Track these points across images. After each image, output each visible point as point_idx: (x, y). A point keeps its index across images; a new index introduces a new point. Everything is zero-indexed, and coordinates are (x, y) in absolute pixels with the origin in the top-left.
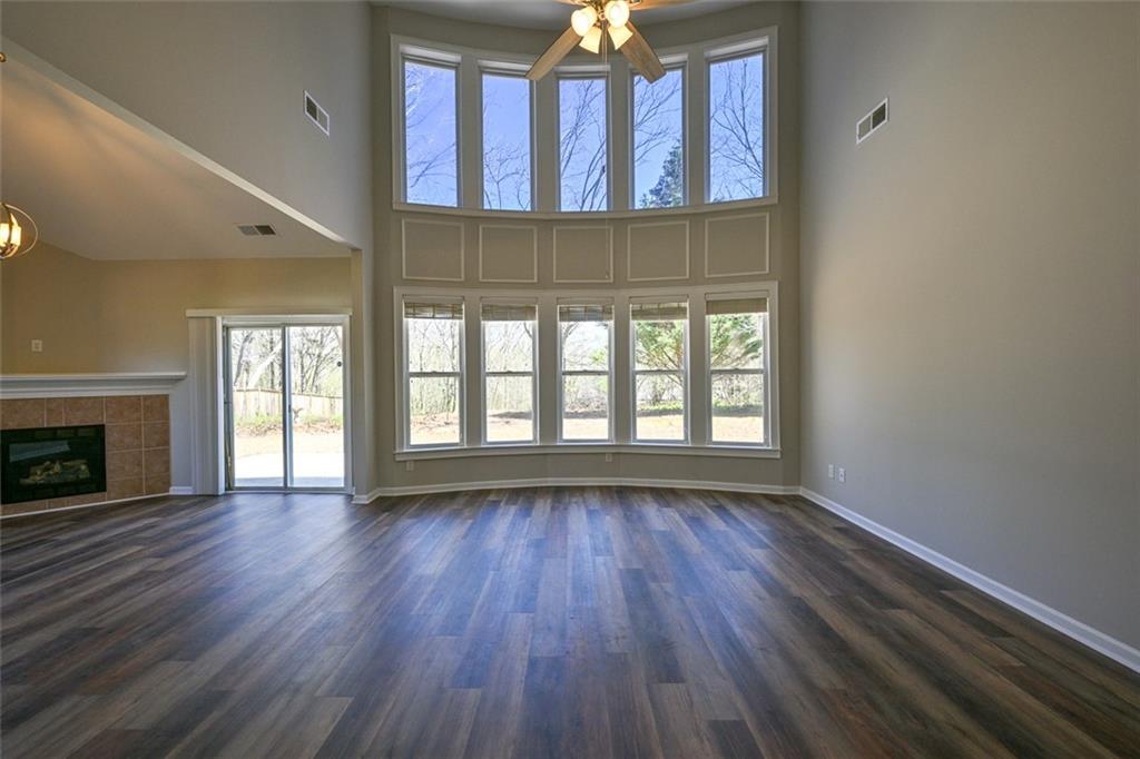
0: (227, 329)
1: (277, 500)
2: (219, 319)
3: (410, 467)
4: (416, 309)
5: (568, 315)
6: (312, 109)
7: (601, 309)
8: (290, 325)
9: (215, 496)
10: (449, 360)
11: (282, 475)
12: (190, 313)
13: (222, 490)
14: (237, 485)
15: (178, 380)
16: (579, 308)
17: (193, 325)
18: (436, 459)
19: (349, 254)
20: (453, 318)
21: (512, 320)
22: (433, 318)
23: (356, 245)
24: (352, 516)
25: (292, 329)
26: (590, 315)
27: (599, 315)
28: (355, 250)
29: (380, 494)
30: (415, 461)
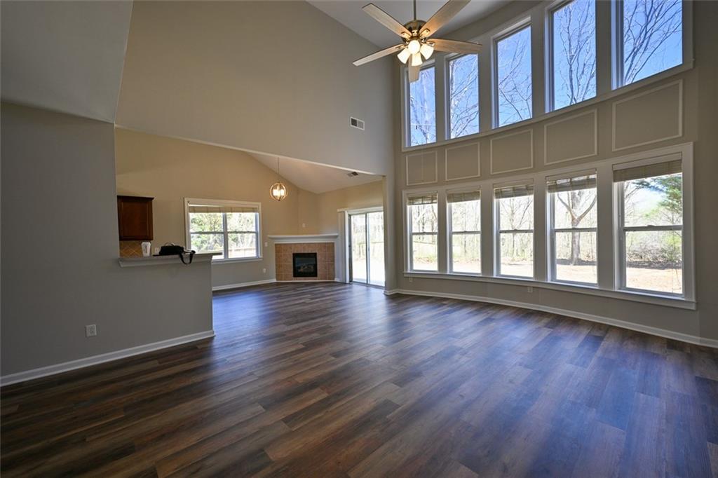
0: (350, 216)
1: (365, 288)
2: (346, 212)
3: (411, 280)
4: (412, 200)
5: (501, 195)
6: (354, 122)
7: (525, 187)
8: (368, 212)
9: (345, 284)
10: (432, 225)
11: (366, 278)
12: (338, 210)
13: (348, 281)
14: (354, 280)
15: (336, 237)
16: (509, 189)
17: (339, 215)
18: (424, 278)
19: (381, 179)
20: (432, 203)
21: (465, 200)
22: (422, 204)
23: (385, 174)
24: (387, 299)
25: (370, 214)
26: (517, 192)
27: (524, 192)
28: (384, 176)
29: (397, 292)
30: (413, 278)
